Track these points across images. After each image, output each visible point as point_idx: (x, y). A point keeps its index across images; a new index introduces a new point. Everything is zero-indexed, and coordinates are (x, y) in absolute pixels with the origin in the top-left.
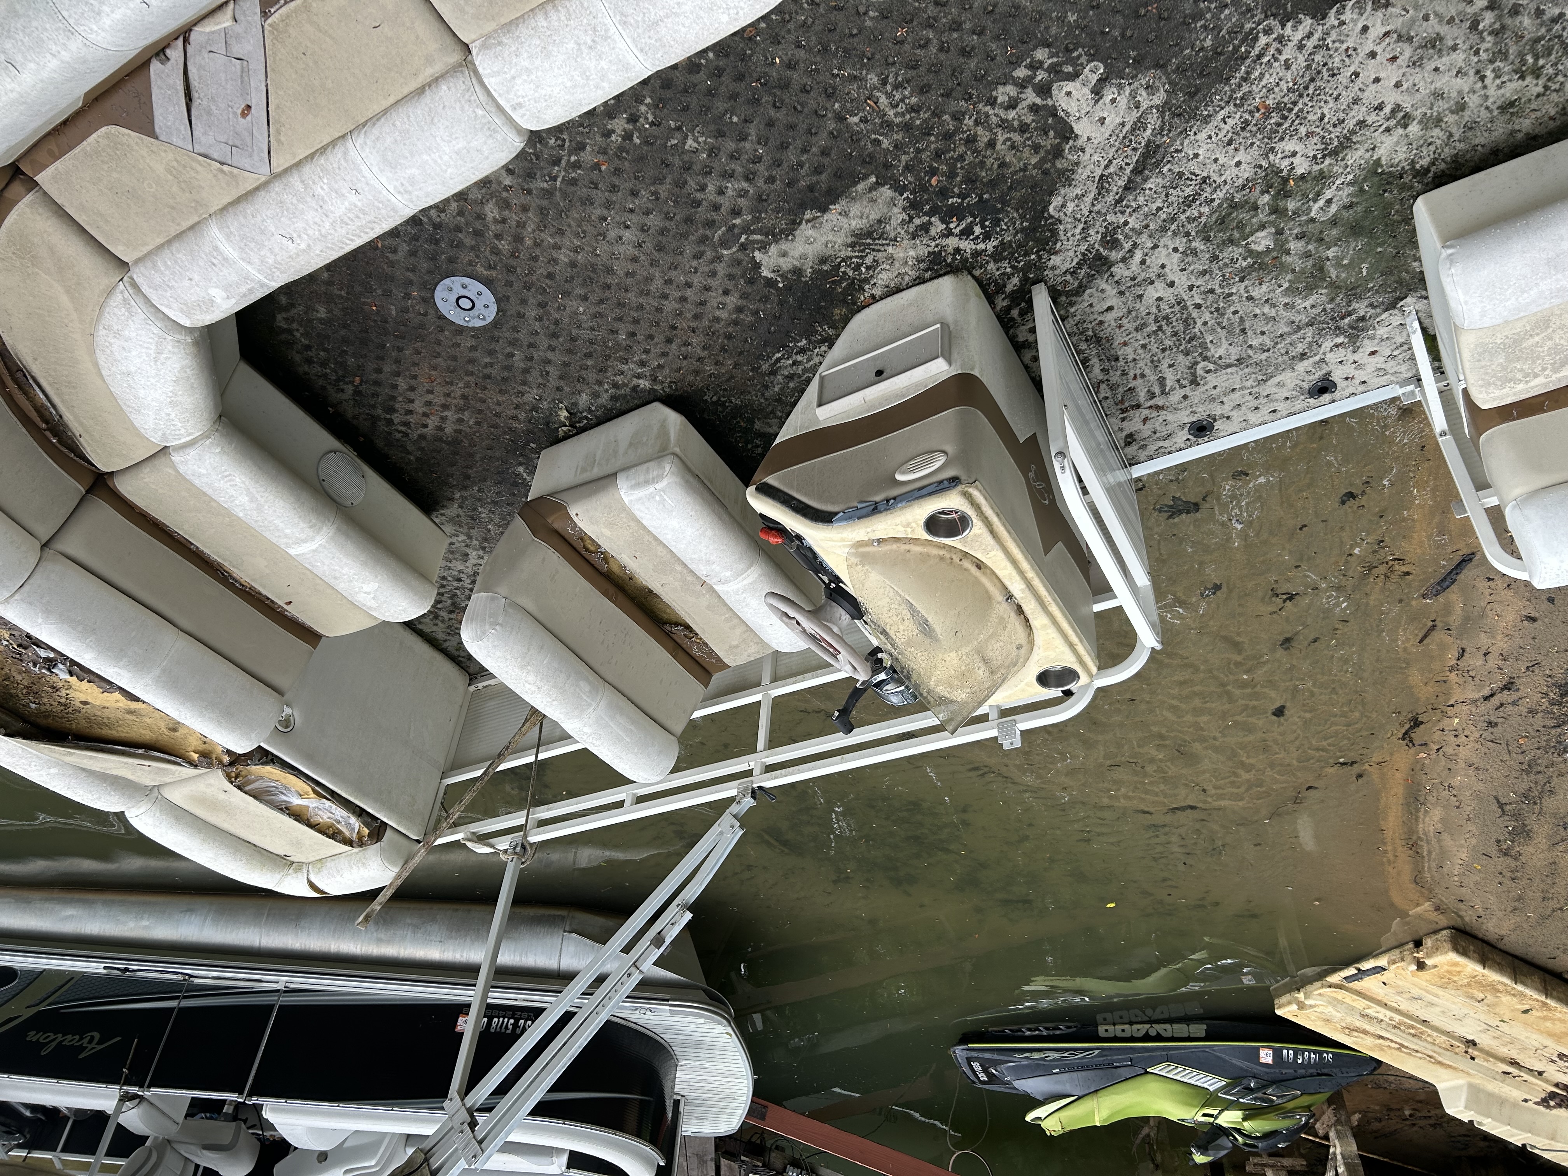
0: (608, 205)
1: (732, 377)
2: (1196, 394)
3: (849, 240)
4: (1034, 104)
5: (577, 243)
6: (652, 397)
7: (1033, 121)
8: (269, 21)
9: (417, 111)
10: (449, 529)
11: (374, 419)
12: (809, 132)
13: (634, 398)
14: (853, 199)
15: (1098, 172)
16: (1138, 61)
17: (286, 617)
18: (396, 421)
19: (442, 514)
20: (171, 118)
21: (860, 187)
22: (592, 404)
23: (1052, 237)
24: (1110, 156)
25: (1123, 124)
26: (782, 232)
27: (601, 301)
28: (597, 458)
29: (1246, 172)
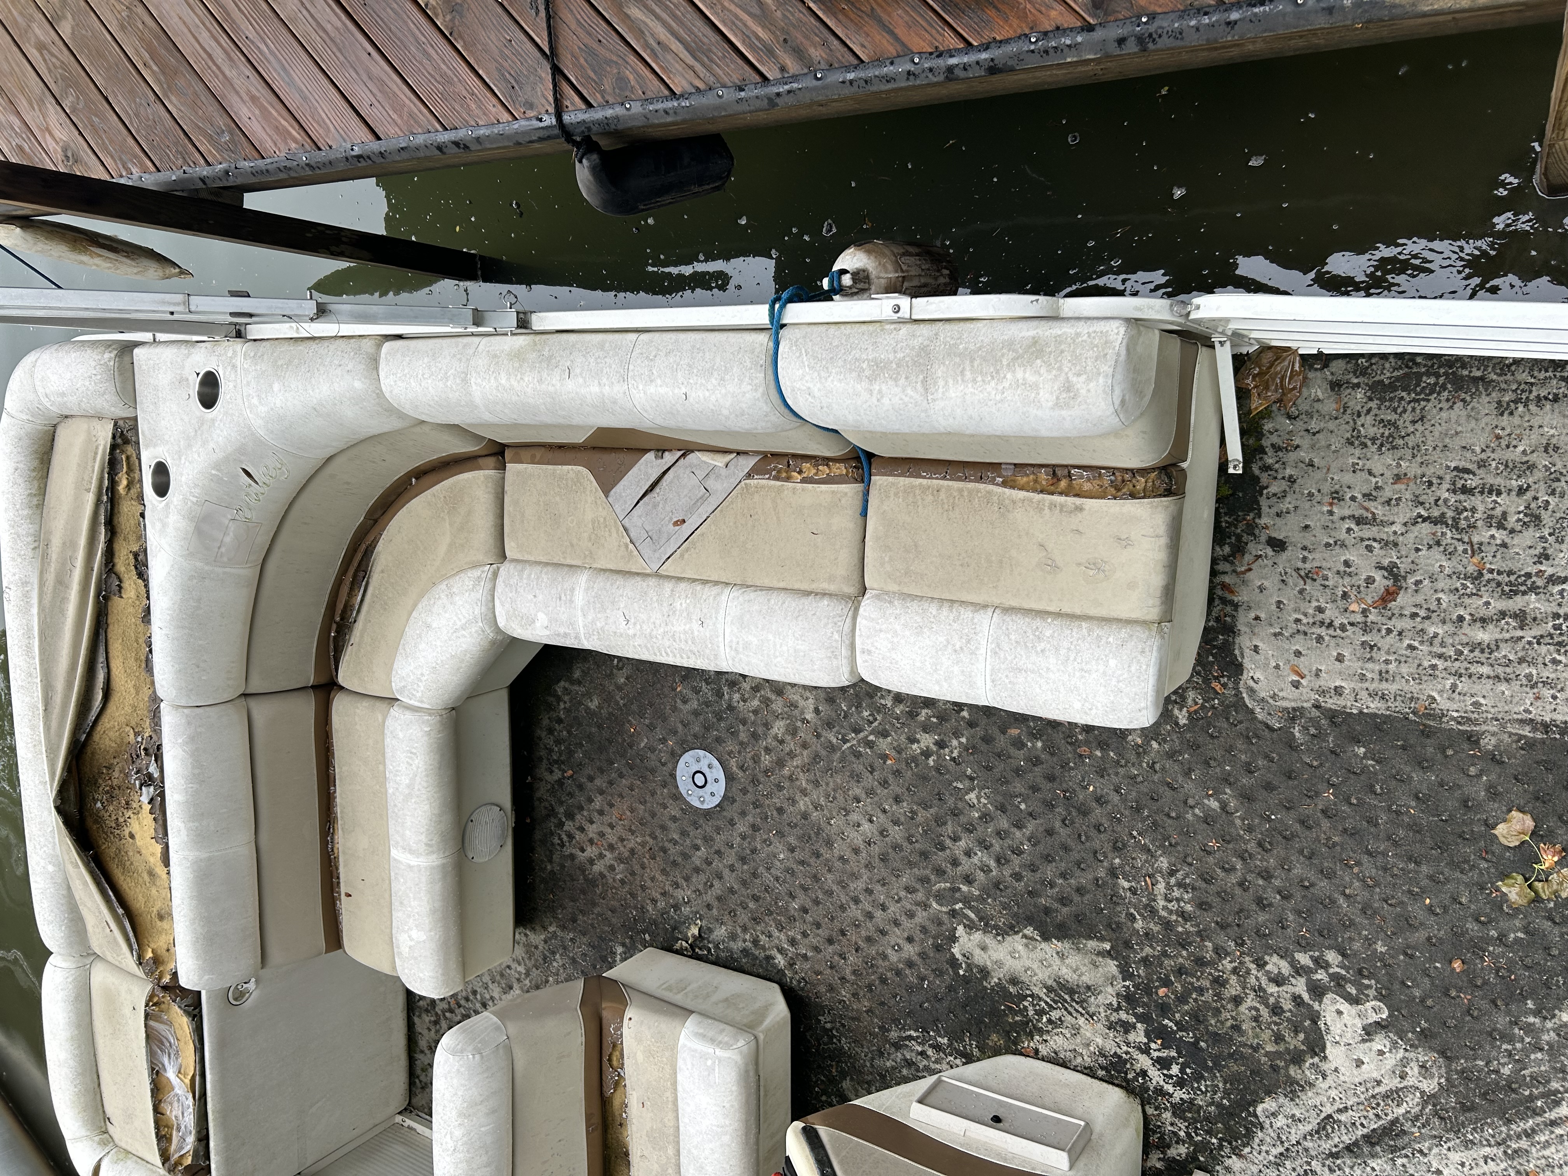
0: (870, 792)
1: (858, 1019)
3: (1050, 982)
4: (1300, 996)
5: (822, 801)
6: (777, 978)
7: (1290, 1011)
8: (747, 481)
9: (792, 603)
10: (520, 952)
11: (552, 813)
12: (1078, 864)
13: (761, 966)
14: (1078, 949)
15: (1328, 1110)
16: (1425, 1036)
17: (334, 905)
18: (566, 828)
19: (526, 935)
20: (628, 491)
21: (1092, 944)
22: (723, 941)
23: (1245, 1136)
24: (1349, 1103)
25: (1379, 1083)
26: (996, 927)
27: (802, 863)
28: (689, 989)
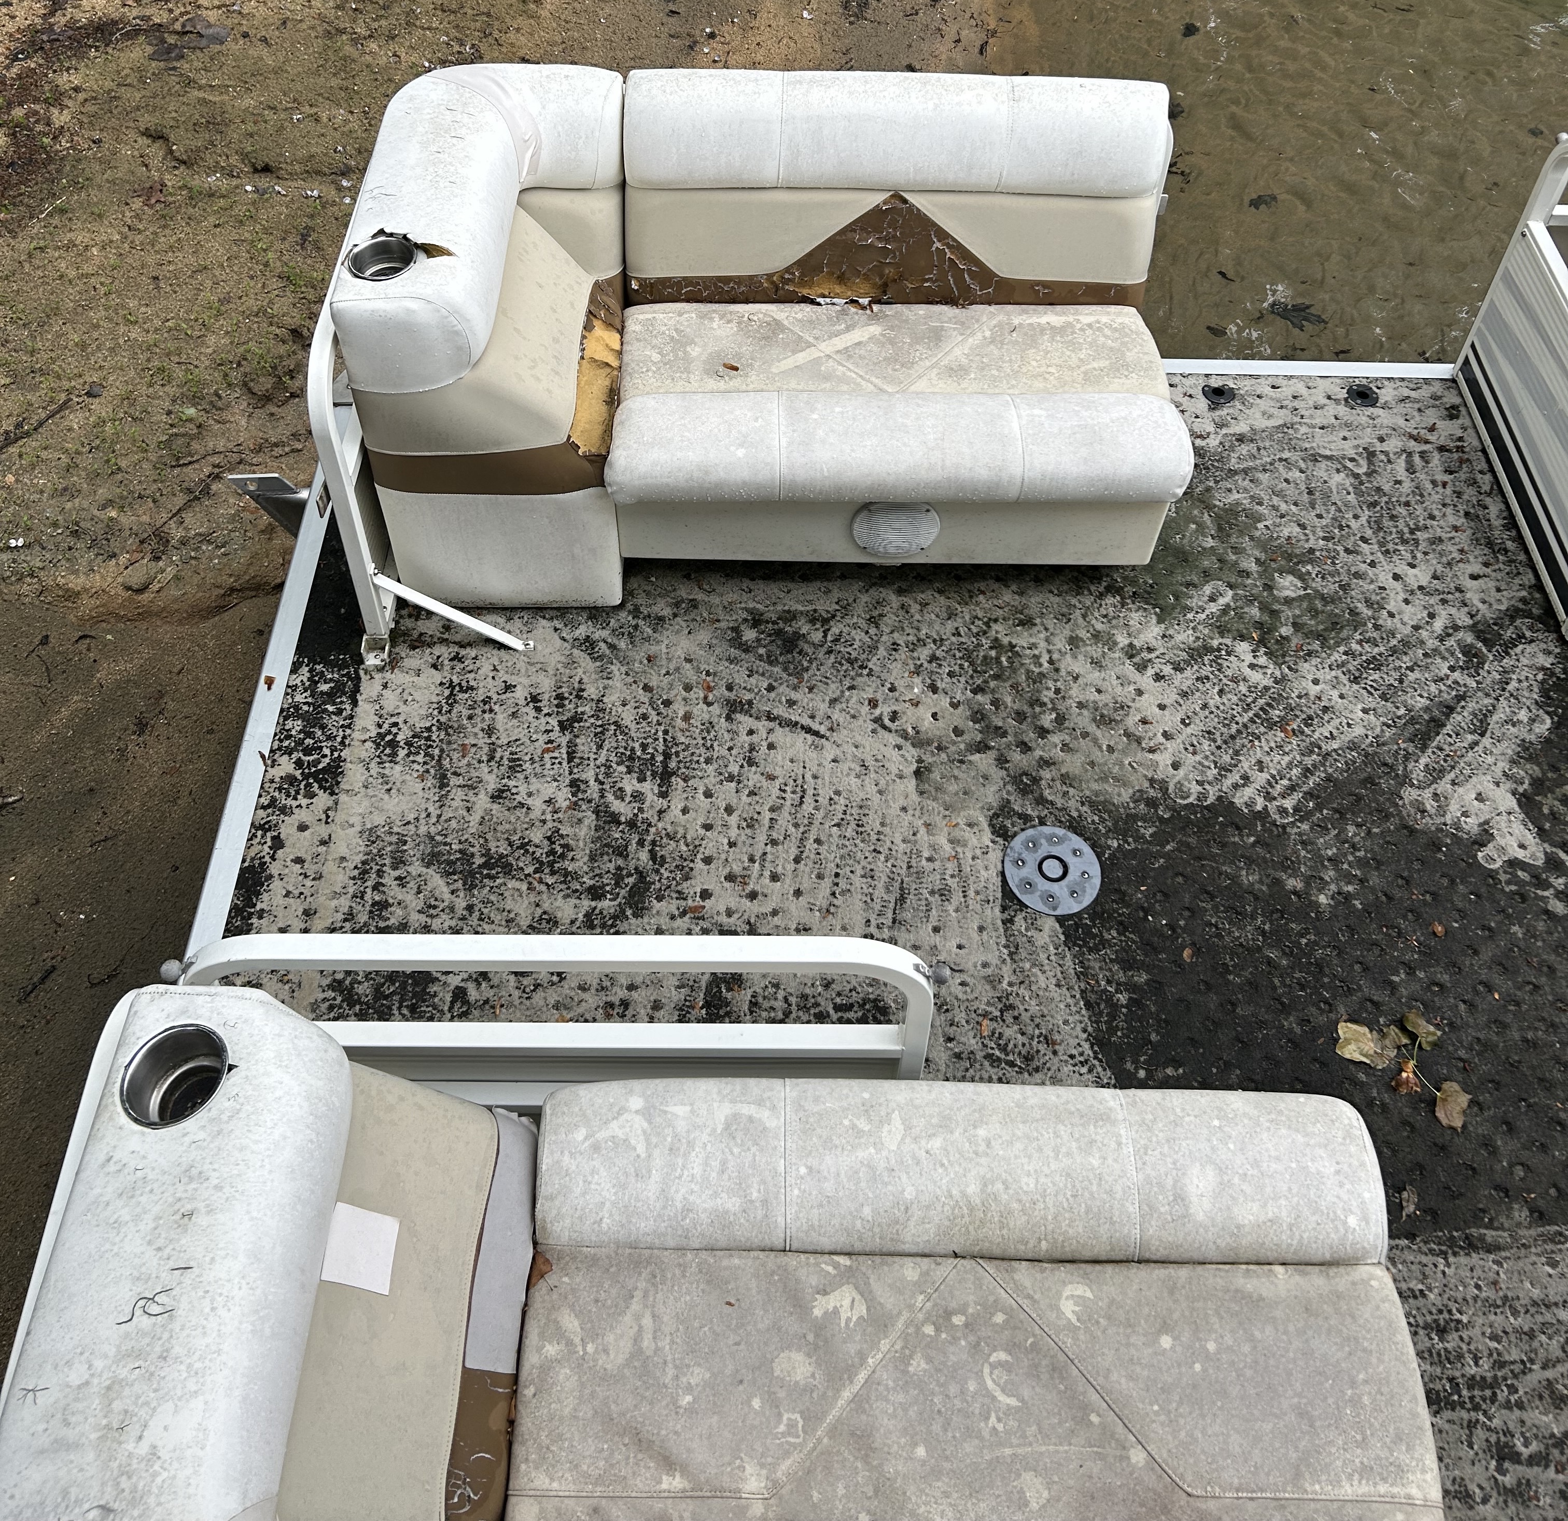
2: (1368, 438)
15: (1486, 741)
16: (1434, 844)
23: (1549, 690)
24: (1470, 754)
25: (1455, 783)
29: (1306, 667)
